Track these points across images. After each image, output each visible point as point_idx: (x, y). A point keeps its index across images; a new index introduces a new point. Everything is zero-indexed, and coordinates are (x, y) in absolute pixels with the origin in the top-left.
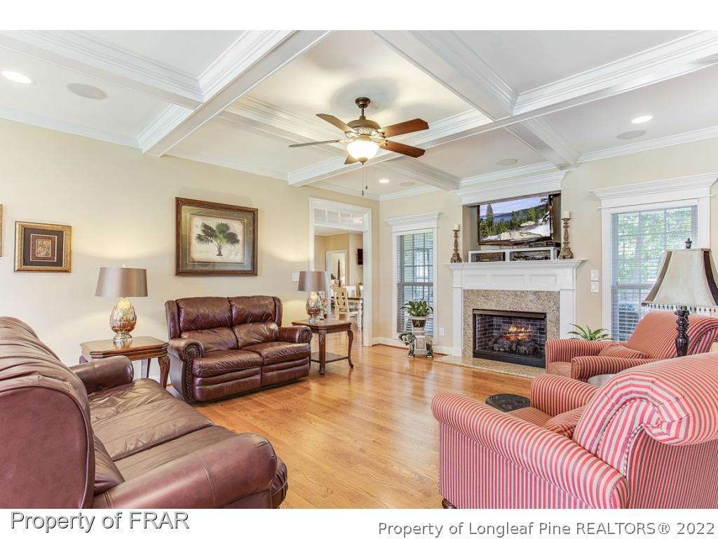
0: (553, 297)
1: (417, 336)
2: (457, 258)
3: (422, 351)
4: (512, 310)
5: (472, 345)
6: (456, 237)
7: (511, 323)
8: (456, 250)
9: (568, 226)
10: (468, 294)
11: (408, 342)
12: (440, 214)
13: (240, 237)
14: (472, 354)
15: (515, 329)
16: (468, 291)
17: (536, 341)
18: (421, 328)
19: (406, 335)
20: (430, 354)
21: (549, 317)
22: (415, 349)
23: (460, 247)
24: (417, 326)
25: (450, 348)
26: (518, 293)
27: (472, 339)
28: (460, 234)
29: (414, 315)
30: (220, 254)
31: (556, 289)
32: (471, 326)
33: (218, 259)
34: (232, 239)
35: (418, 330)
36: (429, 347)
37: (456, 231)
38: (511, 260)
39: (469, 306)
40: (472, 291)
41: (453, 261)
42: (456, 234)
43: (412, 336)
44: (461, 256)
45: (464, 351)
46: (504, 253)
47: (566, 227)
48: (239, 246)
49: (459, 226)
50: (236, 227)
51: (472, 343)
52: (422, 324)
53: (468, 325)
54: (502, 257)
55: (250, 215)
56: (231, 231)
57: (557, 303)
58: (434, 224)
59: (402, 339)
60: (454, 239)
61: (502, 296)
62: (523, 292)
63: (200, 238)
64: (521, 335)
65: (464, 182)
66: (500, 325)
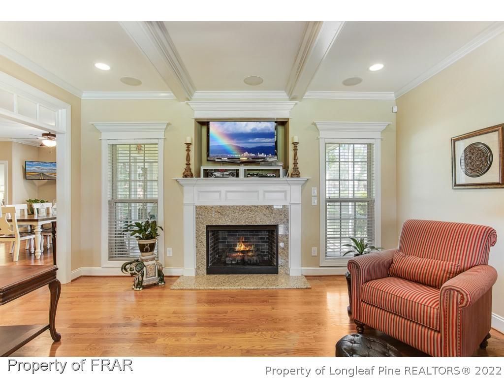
0: (284, 210)
1: (145, 263)
2: (188, 174)
3: (153, 280)
4: (247, 224)
5: (206, 263)
6: (188, 150)
7: (238, 239)
8: (188, 164)
9: (297, 150)
10: (201, 211)
11: (135, 271)
12: (169, 124)
14: (206, 272)
16: (201, 207)
18: (151, 253)
19: (130, 263)
20: (162, 280)
21: (280, 229)
22: (144, 279)
23: (192, 162)
24: (147, 251)
25: (181, 269)
26: (253, 208)
27: (205, 257)
28: (192, 148)
29: (140, 239)
31: (286, 204)
32: (205, 243)
35: (147, 256)
36: (160, 273)
37: (188, 145)
38: (245, 177)
39: (202, 223)
40: (206, 207)
41: (185, 176)
42: (188, 147)
43: (140, 264)
44: (193, 171)
45: (197, 269)
46: (238, 170)
47: (295, 150)
49: (192, 139)
51: (205, 261)
52: (152, 247)
53: (202, 242)
54: (235, 173)
57: (287, 216)
58: (161, 135)
59: (126, 270)
60: (186, 153)
61: (237, 211)
62: (257, 207)
65: (197, 95)
66: (225, 239)
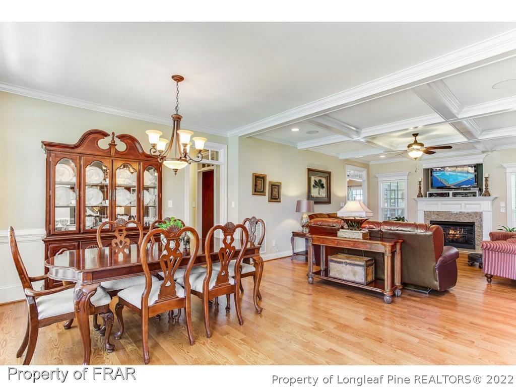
0: (479, 215)
2: (420, 195)
6: (420, 184)
7: (450, 228)
8: (420, 191)
12: (409, 173)
13: (325, 186)
15: (453, 232)
16: (427, 212)
17: (466, 237)
21: (476, 224)
23: (422, 190)
26: (458, 213)
28: (422, 183)
30: (319, 194)
31: (480, 211)
33: (318, 196)
34: (322, 186)
37: (420, 182)
38: (453, 196)
39: (428, 219)
40: (430, 212)
41: (418, 197)
44: (423, 194)
46: (449, 193)
47: (486, 181)
48: (325, 189)
49: (422, 179)
50: (324, 181)
54: (447, 195)
55: (328, 175)
56: (322, 183)
57: (481, 218)
60: (419, 186)
61: (448, 214)
62: (461, 212)
63: (314, 186)
64: (457, 236)
